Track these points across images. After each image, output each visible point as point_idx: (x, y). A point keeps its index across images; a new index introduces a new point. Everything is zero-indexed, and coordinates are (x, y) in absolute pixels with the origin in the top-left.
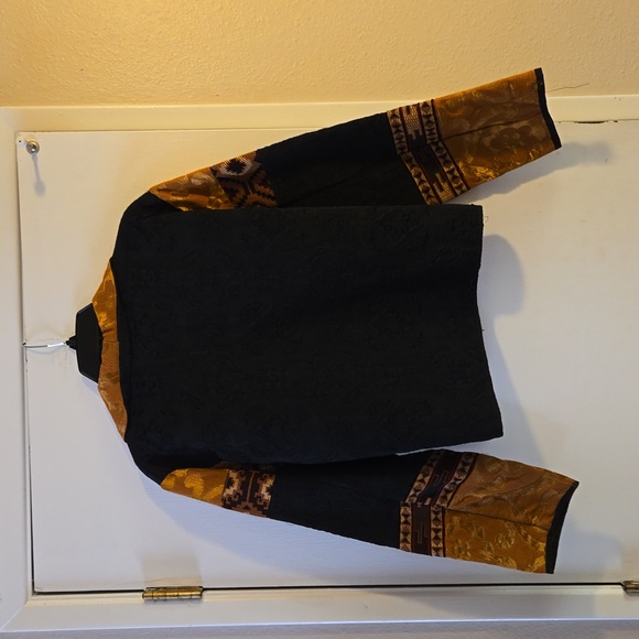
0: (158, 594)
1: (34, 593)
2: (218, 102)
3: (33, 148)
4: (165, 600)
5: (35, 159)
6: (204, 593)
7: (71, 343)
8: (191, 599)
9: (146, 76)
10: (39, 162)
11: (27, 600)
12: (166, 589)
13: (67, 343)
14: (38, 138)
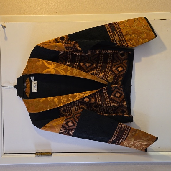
0: (39, 154)
1: (4, 154)
2: (57, 14)
3: (4, 27)
4: (41, 156)
5: (4, 30)
6: (53, 154)
7: (15, 87)
8: (49, 155)
9: (36, 7)
10: (6, 31)
11: (2, 156)
12: (42, 153)
13: (14, 87)
14: (5, 24)
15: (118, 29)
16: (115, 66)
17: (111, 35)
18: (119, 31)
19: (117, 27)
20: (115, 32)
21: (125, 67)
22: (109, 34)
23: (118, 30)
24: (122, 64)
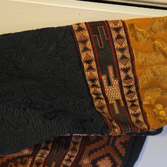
15: (124, 57)
16: (89, 155)
17: (93, 80)
18: (126, 70)
19: (122, 50)
20: (111, 72)
21: (120, 155)
22: (87, 74)
23: (121, 66)
24: (113, 145)
